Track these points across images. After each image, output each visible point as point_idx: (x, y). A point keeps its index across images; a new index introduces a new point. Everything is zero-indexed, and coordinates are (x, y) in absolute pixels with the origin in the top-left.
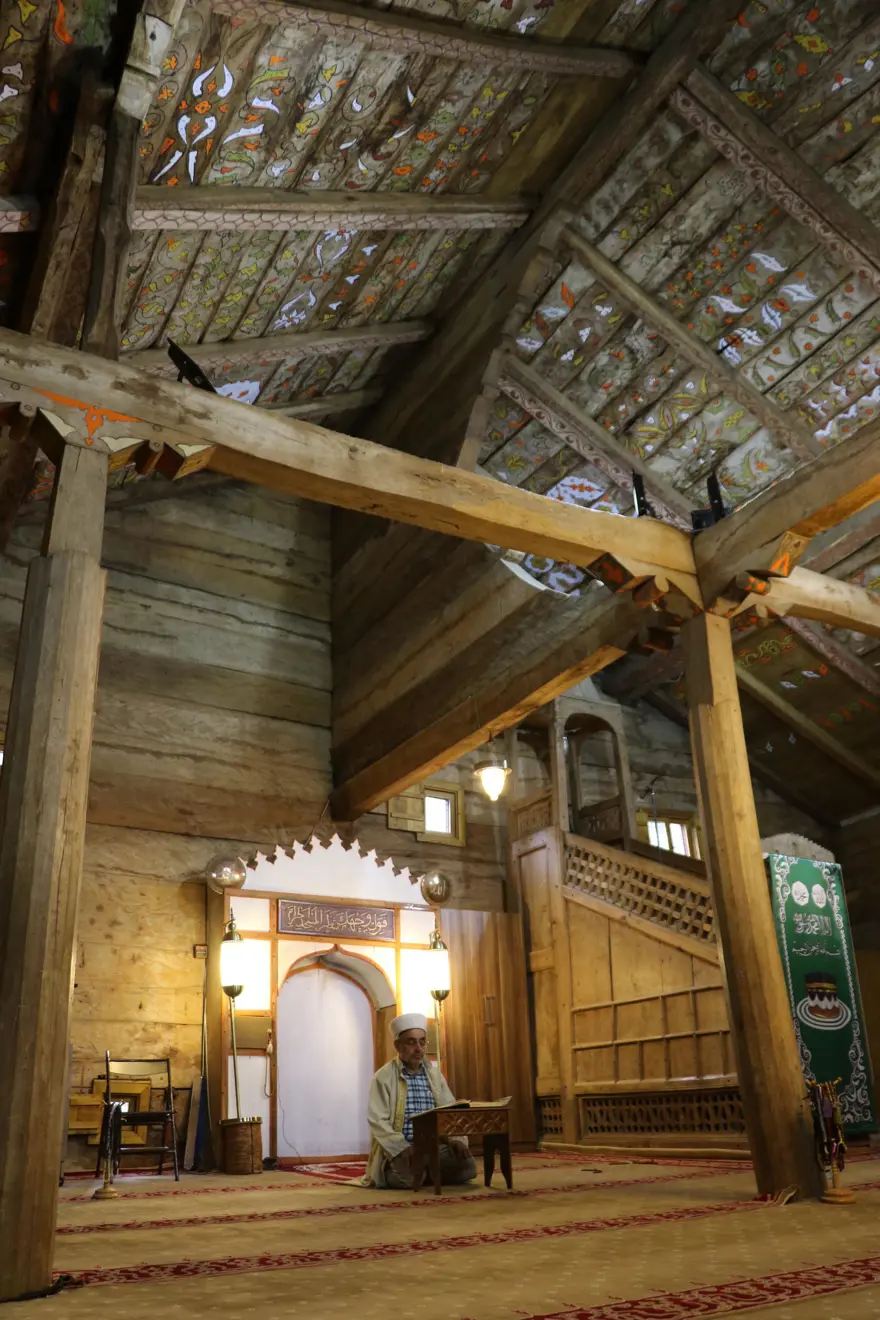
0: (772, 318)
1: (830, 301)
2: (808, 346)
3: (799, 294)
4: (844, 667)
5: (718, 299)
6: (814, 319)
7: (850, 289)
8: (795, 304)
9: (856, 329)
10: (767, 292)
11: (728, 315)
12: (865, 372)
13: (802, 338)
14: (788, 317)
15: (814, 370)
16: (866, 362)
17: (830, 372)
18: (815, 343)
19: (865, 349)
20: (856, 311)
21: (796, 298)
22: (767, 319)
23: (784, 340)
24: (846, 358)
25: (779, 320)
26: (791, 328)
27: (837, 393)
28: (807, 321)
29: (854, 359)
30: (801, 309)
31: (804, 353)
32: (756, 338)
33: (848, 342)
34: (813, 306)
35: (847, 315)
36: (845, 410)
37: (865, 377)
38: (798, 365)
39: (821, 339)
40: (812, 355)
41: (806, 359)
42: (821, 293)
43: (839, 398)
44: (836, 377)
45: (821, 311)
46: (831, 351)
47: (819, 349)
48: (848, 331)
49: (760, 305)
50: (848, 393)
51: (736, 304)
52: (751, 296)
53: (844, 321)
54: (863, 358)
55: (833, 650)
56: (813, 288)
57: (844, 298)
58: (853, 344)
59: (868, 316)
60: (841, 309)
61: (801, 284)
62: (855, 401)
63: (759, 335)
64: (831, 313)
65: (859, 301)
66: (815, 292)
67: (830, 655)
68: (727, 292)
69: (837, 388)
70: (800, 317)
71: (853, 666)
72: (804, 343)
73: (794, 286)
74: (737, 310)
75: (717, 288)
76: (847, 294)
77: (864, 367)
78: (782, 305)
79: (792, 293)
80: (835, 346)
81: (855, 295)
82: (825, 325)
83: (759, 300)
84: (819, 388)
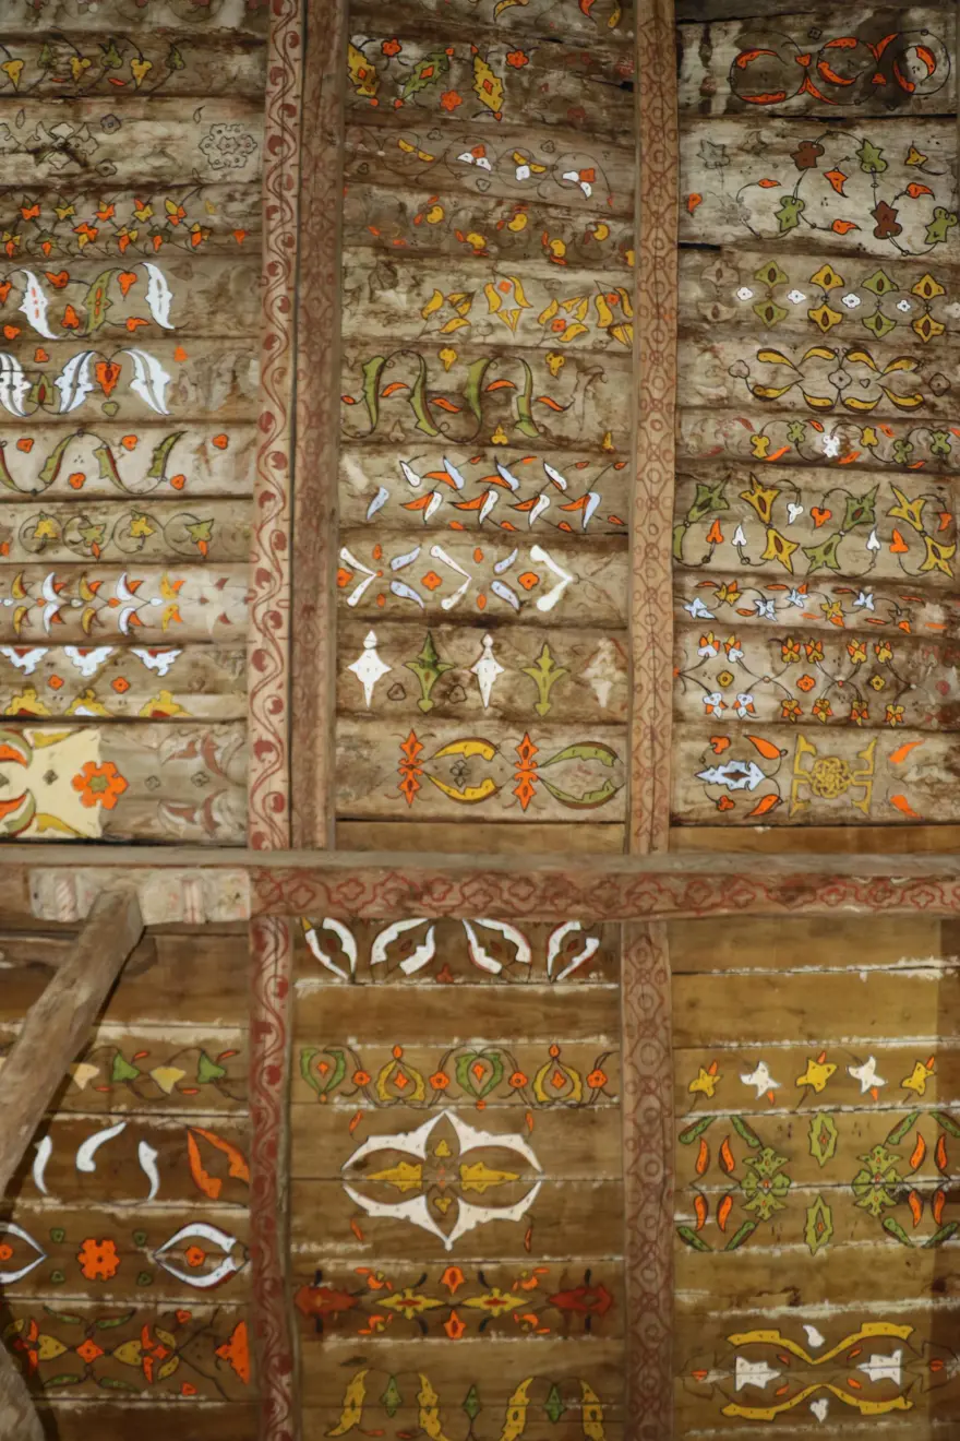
0: (74, 386)
1: (178, 436)
2: (78, 478)
3: (149, 383)
5: (33, 281)
6: (130, 443)
7: (222, 444)
8: (128, 393)
9: (170, 517)
10: (106, 336)
11: (21, 322)
12: (113, 603)
13: (83, 457)
14: (97, 405)
15: (47, 528)
16: (132, 589)
17: (65, 554)
18: (93, 483)
19: (148, 563)
20: (195, 487)
21: (137, 386)
22: (64, 382)
23: (53, 437)
24: (111, 552)
25: (80, 397)
26: (83, 427)
27: (42, 602)
28: (116, 435)
29: (118, 565)
30: (128, 409)
31: (61, 485)
32: (18, 395)
33: (141, 526)
34: (146, 422)
35: (180, 481)
36: (22, 643)
37: (106, 613)
38: (32, 497)
39: (107, 486)
40: (70, 500)
41: (51, 499)
42: (179, 411)
43: (34, 615)
44: (68, 576)
45: (150, 439)
46: (100, 519)
47: (87, 498)
48: (154, 509)
49: (78, 347)
50: (57, 616)
51: (50, 313)
52: (82, 322)
53: (166, 488)
54: (134, 576)
56: (176, 391)
57: (202, 450)
58: (143, 537)
59: (205, 511)
60: (181, 462)
61: (165, 369)
62: (50, 642)
63: (28, 394)
64: (161, 455)
65: (217, 475)
66: (172, 401)
68: (57, 286)
69: (48, 593)
70: (111, 421)
72: (79, 468)
73: (154, 364)
74: (40, 324)
75: (50, 266)
76: (210, 446)
77: (121, 592)
78: (109, 377)
79: (140, 373)
80: (116, 516)
81: (219, 460)
82: (134, 468)
83: (85, 337)
84: (22, 568)
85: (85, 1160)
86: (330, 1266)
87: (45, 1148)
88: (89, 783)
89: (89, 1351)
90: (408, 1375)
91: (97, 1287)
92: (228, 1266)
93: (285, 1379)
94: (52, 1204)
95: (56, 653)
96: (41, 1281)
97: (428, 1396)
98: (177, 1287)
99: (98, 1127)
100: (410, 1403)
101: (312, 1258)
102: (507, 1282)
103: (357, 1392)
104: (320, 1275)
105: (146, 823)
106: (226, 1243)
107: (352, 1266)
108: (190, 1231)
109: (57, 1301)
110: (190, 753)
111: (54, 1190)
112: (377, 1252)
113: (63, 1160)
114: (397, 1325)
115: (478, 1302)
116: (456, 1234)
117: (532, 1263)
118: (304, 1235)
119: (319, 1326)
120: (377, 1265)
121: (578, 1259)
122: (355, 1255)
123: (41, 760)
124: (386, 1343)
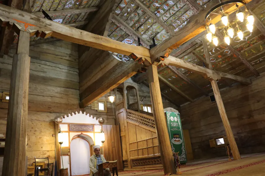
0: (166, 8)
1: (177, 4)
2: (173, 13)
3: (171, 3)
4: (180, 76)
5: (155, 4)
6: (174, 8)
7: (181, 2)
8: (170, 5)
9: (182, 10)
10: (164, 3)
11: (157, 7)
12: (183, 18)
13: (171, 11)
14: (169, 7)
15: (174, 18)
16: (184, 16)
17: (177, 18)
18: (174, 12)
19: (183, 14)
20: (181, 7)
21: (170, 4)
22: (165, 8)
23: (168, 12)
24: (180, 16)
25: (167, 8)
26: (169, 9)
27: (178, 22)
28: (172, 8)
29: (181, 16)
30: (171, 6)
31: (172, 14)
32: (162, 11)
33: (180, 12)
34: (173, 6)
35: (180, 7)
36: (180, 26)
37: (184, 19)
38: (171, 17)
39: (176, 12)
40: (173, 15)
41: (172, 16)
42: (175, 3)
43: (178, 23)
44: (178, 19)
45: (175, 6)
46: (177, 14)
47: (175, 14)
48: (180, 10)
49: (163, 5)
50: (180, 22)
51: (159, 4)
52: (162, 3)
53: (179, 8)
54: (183, 16)
55: (178, 72)
56: (173, 2)
57: (179, 4)
58: (181, 13)
59: (184, 7)
60: (179, 6)
61: (171, 1)
62: (181, 24)
63: (163, 11)
64: (177, 7)
65: (182, 5)
66: (174, 3)
67: (178, 73)
68: (157, 2)
69: (178, 21)
70: (171, 8)
71: (182, 76)
72: (172, 12)
73: (170, 1)
74: (159, 6)
75: (155, 1)
76: (180, 3)
77: (183, 17)
78: (168, 5)
80: (178, 13)
81: (181, 3)
82: (176, 9)
83: (163, 4)
84: (175, 21)
85: (213, 51)
86: (238, 47)
87: (210, 53)
89: (224, 61)
90: (250, 50)
91: (221, 58)
92: (230, 51)
93: (240, 56)
94: (213, 55)
95: (182, 24)
96: (217, 60)
97: (252, 50)
98: (227, 55)
99: (213, 49)
100: (251, 51)
101: (236, 47)
102: (253, 40)
103: (246, 53)
104: (237, 48)
106: (228, 50)
107: (239, 46)
108: (225, 51)
109: (219, 60)
111: (213, 54)
112: (240, 44)
113: (212, 52)
114: (246, 48)
115: (252, 43)
116: (246, 39)
117: (255, 38)
118: (234, 46)
119: (240, 51)
120: (241, 45)
121: (259, 35)
122: (239, 45)
124: (246, 49)
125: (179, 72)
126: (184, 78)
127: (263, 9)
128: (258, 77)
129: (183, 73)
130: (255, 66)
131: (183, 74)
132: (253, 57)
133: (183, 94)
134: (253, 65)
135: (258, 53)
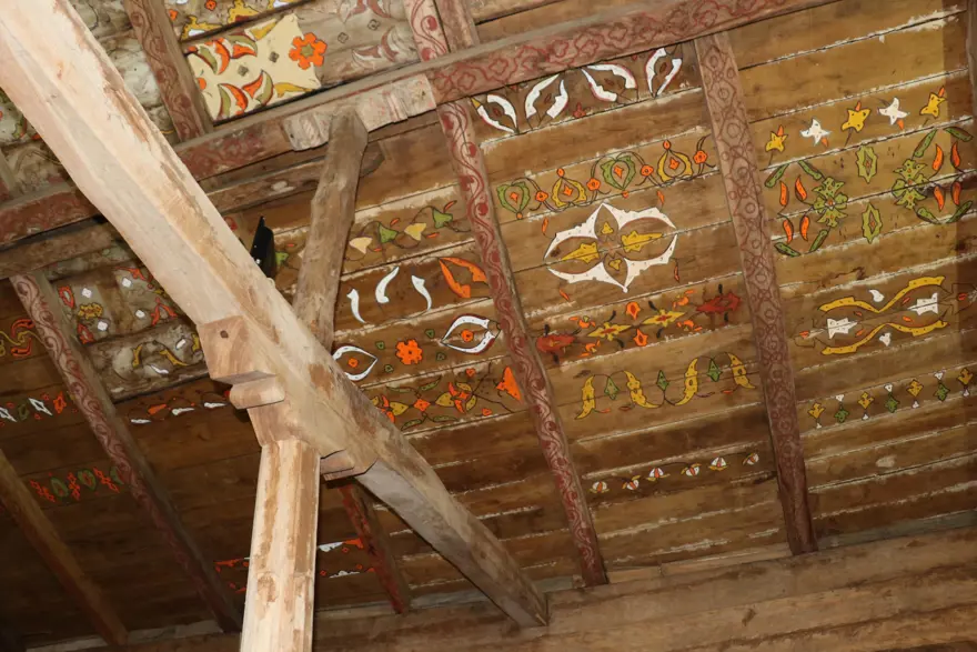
85: (381, 296)
86: (552, 321)
87: (354, 296)
88: (300, 53)
89: (421, 405)
90: (618, 373)
91: (415, 368)
92: (489, 336)
93: (543, 393)
94: (370, 328)
96: (380, 373)
97: (633, 383)
98: (461, 357)
99: (382, 275)
100: (623, 390)
101: (540, 319)
102: (668, 304)
103: (589, 391)
104: (548, 328)
105: (348, 68)
106: (484, 323)
107: (566, 317)
108: (459, 322)
109: (393, 382)
110: (360, 9)
111: (369, 320)
112: (580, 305)
113: (368, 300)
114: (604, 345)
115: (653, 321)
116: (628, 282)
117: (682, 289)
118: (531, 306)
119: (555, 358)
120: (582, 313)
121: (712, 279)
122: (567, 310)
123: (264, 48)
124: (599, 358)
125: (87, 369)
126: (105, 439)
127: (798, 96)
128: (599, 591)
129: (111, 396)
130: (605, 504)
131: (116, 402)
132: (619, 434)
133: (71, 566)
134: (595, 499)
135: (660, 418)
